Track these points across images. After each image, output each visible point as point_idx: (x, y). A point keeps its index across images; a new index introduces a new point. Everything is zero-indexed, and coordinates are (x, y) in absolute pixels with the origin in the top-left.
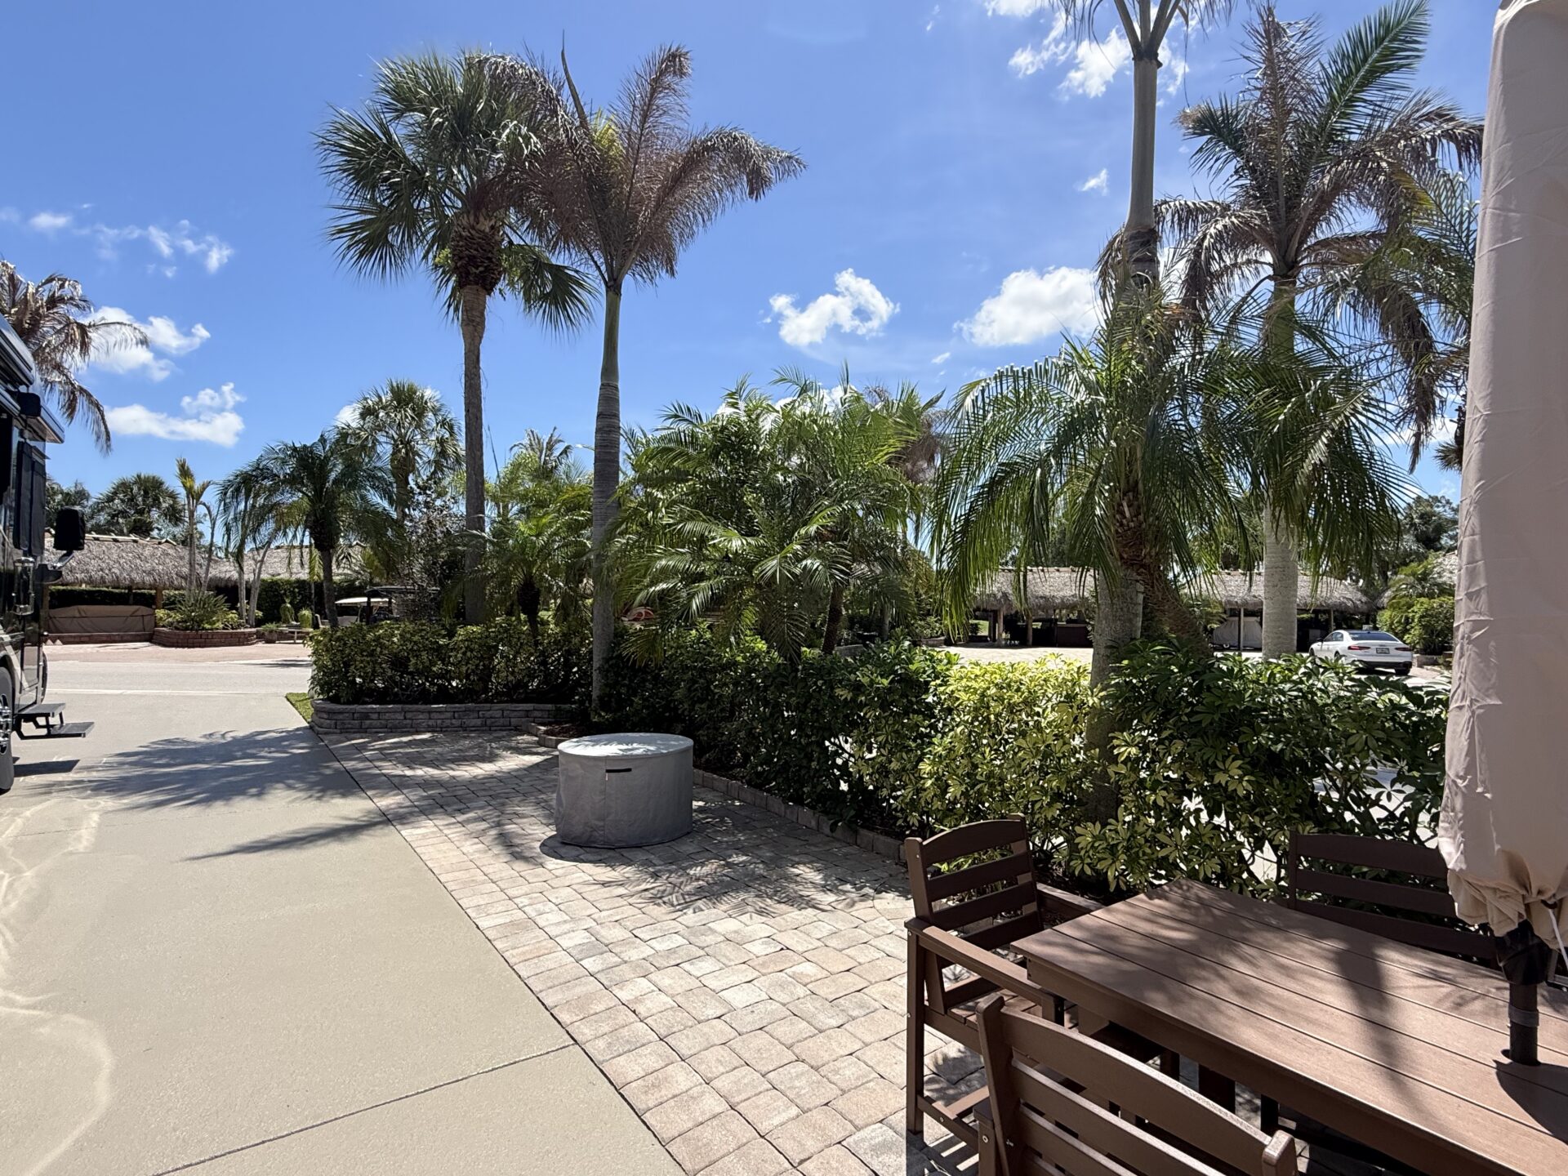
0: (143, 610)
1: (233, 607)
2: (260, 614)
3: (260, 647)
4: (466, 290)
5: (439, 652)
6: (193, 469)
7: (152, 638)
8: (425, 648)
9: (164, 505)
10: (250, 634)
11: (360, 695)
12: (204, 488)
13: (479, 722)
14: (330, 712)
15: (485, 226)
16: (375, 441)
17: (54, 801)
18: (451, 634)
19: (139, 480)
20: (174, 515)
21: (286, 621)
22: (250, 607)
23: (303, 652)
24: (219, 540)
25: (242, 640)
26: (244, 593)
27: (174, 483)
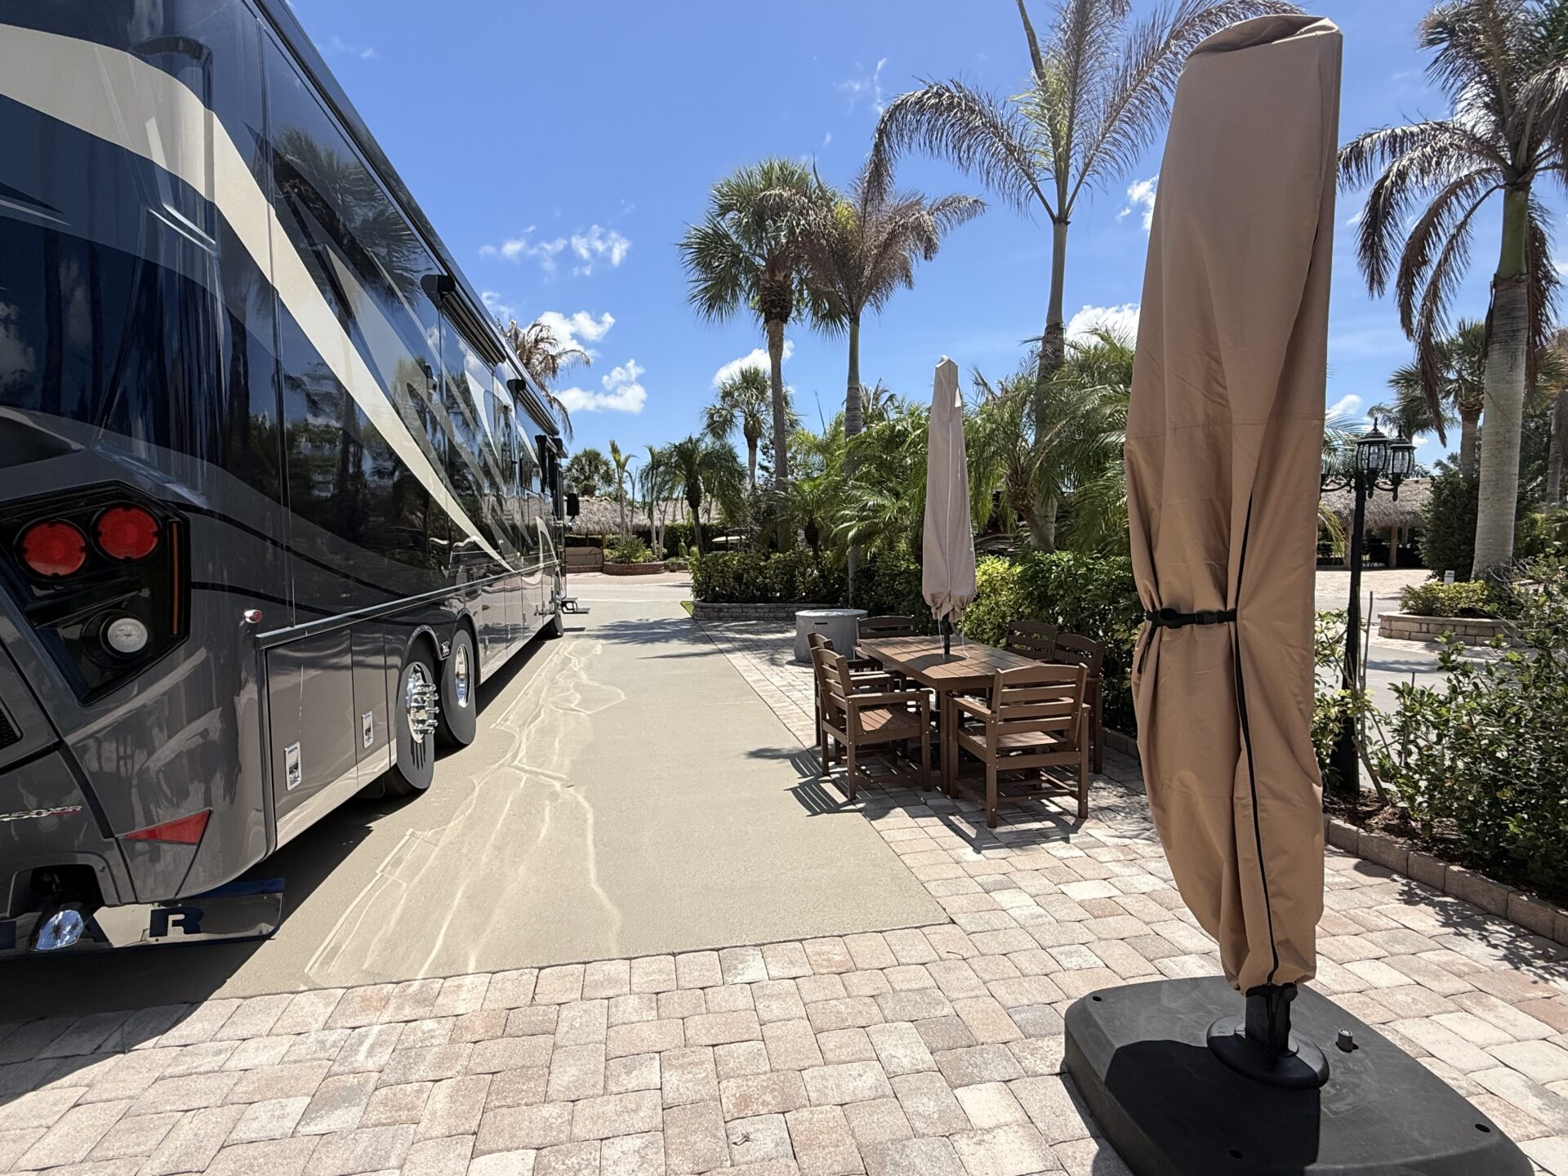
0: (595, 550)
1: (648, 546)
2: (665, 551)
3: (667, 575)
4: (771, 322)
5: (761, 570)
6: (619, 447)
7: (602, 569)
8: (752, 568)
9: (602, 471)
10: (660, 566)
11: (716, 598)
12: (627, 460)
13: (784, 615)
14: (701, 607)
15: (780, 277)
16: (732, 415)
17: (581, 640)
18: (768, 558)
19: (586, 454)
20: (608, 479)
21: (682, 556)
22: (659, 546)
23: (687, 577)
24: (638, 498)
25: (655, 570)
26: (654, 536)
27: (606, 454)
